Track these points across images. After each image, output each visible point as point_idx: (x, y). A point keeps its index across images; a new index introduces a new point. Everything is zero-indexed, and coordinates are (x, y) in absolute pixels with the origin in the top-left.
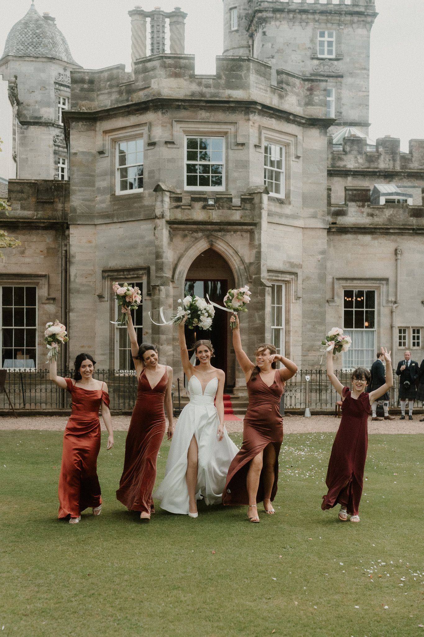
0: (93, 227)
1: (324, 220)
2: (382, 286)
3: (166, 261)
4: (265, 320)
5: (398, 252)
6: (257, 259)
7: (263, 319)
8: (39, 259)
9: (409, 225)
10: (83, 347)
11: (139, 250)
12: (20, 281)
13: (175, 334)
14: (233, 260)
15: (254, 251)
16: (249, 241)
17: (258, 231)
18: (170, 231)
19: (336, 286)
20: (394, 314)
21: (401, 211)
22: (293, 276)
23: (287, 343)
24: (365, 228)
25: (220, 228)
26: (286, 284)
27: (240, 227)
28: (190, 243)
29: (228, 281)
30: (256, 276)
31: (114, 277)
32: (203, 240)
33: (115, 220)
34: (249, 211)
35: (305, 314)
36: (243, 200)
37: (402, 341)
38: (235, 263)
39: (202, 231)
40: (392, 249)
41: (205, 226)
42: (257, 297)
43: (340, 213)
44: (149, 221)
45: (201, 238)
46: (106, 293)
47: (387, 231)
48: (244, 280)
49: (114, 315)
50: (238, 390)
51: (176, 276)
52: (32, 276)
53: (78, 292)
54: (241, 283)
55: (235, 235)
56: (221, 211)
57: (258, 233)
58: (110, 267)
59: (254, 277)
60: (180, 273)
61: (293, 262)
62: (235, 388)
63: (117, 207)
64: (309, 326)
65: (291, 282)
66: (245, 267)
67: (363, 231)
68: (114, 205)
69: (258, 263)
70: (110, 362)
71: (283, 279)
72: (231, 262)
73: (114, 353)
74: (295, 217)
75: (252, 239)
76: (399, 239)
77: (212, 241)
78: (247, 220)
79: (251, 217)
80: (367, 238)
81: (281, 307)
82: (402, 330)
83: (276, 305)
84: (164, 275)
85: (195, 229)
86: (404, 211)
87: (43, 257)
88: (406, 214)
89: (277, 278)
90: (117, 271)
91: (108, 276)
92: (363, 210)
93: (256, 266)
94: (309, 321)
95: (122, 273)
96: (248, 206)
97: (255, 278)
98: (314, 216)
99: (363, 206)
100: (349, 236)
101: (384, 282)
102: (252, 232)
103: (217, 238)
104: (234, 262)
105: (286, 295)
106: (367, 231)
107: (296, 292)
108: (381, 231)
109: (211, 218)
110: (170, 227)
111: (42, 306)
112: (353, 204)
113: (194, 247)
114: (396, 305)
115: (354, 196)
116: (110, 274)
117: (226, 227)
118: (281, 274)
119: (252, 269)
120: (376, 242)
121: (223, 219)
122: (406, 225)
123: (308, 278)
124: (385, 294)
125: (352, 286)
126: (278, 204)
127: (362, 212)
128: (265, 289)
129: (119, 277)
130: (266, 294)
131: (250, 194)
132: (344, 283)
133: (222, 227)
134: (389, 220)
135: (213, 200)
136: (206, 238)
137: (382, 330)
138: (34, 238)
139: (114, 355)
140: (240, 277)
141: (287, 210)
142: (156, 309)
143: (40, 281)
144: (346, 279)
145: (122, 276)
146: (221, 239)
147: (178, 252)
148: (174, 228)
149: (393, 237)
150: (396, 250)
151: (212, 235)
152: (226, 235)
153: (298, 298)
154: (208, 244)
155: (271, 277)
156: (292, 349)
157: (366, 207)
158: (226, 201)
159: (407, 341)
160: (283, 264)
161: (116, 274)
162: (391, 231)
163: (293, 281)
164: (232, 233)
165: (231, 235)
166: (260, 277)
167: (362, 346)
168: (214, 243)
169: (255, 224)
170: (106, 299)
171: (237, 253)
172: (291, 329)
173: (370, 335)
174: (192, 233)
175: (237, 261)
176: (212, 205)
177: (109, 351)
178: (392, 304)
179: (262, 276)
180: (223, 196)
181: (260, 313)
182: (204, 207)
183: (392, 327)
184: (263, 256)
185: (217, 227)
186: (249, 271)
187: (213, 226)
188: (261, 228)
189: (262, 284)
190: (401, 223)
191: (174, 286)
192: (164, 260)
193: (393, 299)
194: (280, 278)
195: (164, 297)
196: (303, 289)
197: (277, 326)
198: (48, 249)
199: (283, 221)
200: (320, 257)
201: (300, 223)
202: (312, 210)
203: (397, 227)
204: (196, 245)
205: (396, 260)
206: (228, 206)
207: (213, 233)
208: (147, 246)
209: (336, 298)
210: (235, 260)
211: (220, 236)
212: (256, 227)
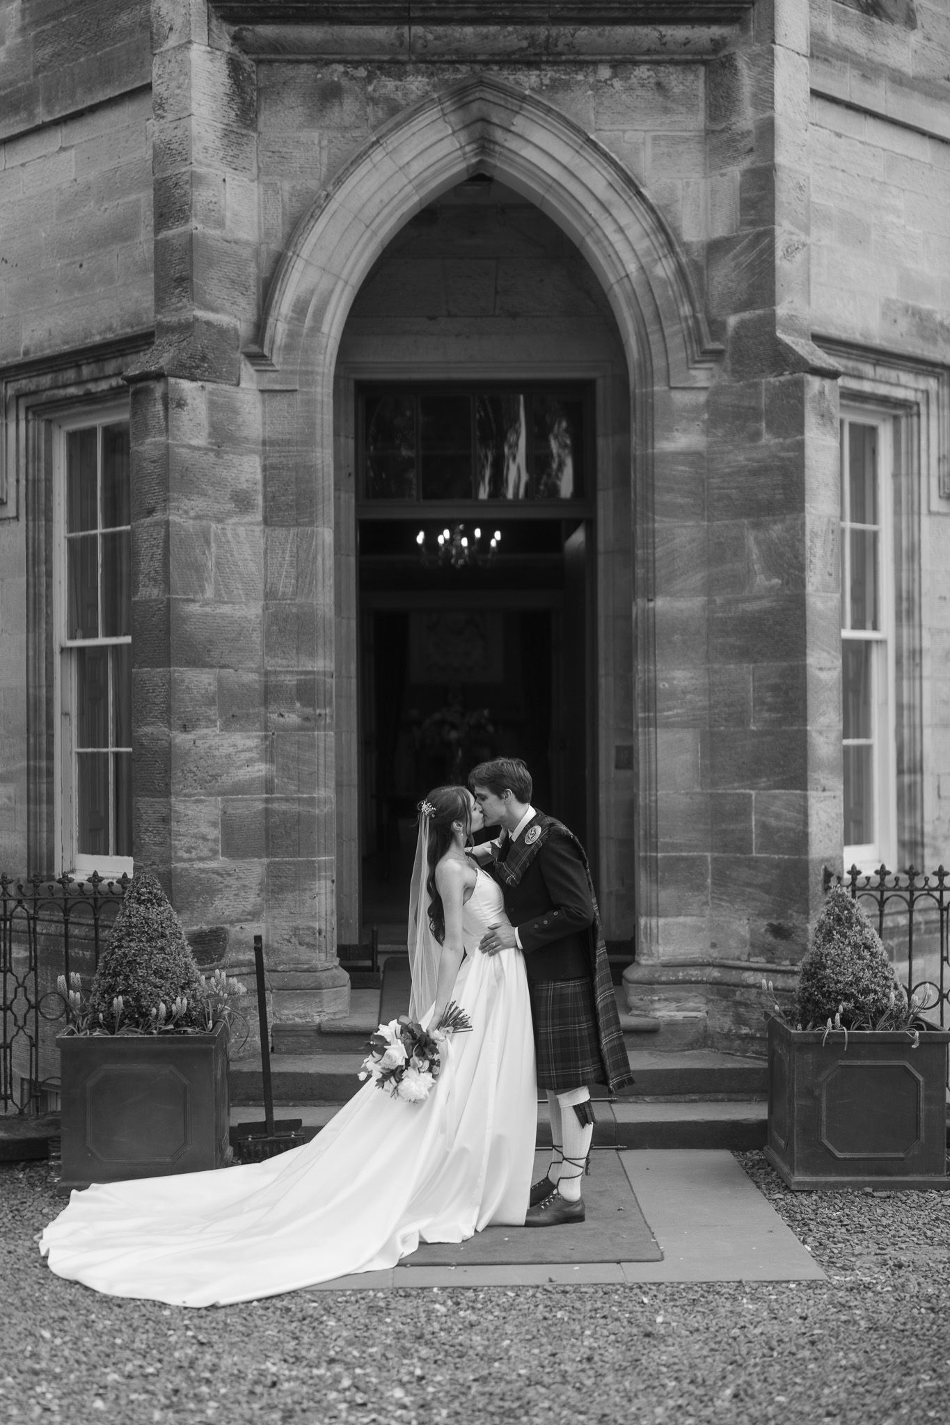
3: (216, 233)
4: (802, 568)
6: (752, 216)
13: (273, 664)
14: (609, 229)
15: (736, 171)
16: (696, 121)
17: (757, 48)
18: (234, 67)
22: (932, 383)
23: (906, 711)
25: (532, 39)
26: (896, 418)
27: (646, 34)
28: (357, 133)
29: (600, 384)
30: (747, 315)
31: (44, 397)
32: (433, 113)
33: (42, 116)
39: (429, 61)
41: (440, 30)
42: (756, 436)
45: (421, 104)
46: (12, 479)
48: (675, 342)
49: (49, 586)
51: (279, 329)
54: (658, 362)
55: (617, 84)
57: (753, 60)
58: (26, 353)
59: (733, 321)
60: (300, 309)
61: (931, 315)
63: (48, 50)
65: (923, 409)
66: (680, 271)
68: (39, 42)
69: (758, 237)
70: (32, 817)
71: (883, 390)
72: (602, 240)
73: (50, 773)
75: (720, 102)
77: (485, 120)
81: (875, 535)
83: (849, 525)
84: (200, 313)
91: (19, 396)
93: (746, 259)
97: (742, 324)
102: (717, 64)
103: (517, 101)
104: (615, 238)
105: (896, 475)
110: (236, 38)
113: (378, 155)
116: (25, 384)
117: (564, 33)
118: (876, 364)
119: (724, 276)
128: (799, 385)
129: (62, 393)
130: (811, 420)
133: (542, 32)
136: (448, 105)
139: (51, 784)
140: (652, 328)
141: (900, 49)
142: (150, 512)
145: (72, 391)
146: (538, 104)
147: (286, 186)
148: (262, 49)
151: (481, 83)
152: (566, 86)
154: (463, 137)
156: (931, 742)
160: (884, 315)
163: (933, 408)
164: (605, 72)
165: (597, 87)
166: (771, 320)
168: (499, 135)
169: (733, 12)
170: (10, 510)
171: (631, 184)
172: (926, 643)
174: (369, 79)
175: (634, 232)
177: (24, 763)
179: (781, 311)
181: (777, 530)
184: (785, 193)
185: (510, 37)
186: (703, 292)
187: (493, 29)
188: (772, 26)
189: (783, 359)
191: (270, 382)
192: (196, 225)
195: (201, 440)
197: (854, 627)
199: (878, 97)
204: (393, 141)
210: (621, 230)
211: (538, 91)
212: (745, 28)
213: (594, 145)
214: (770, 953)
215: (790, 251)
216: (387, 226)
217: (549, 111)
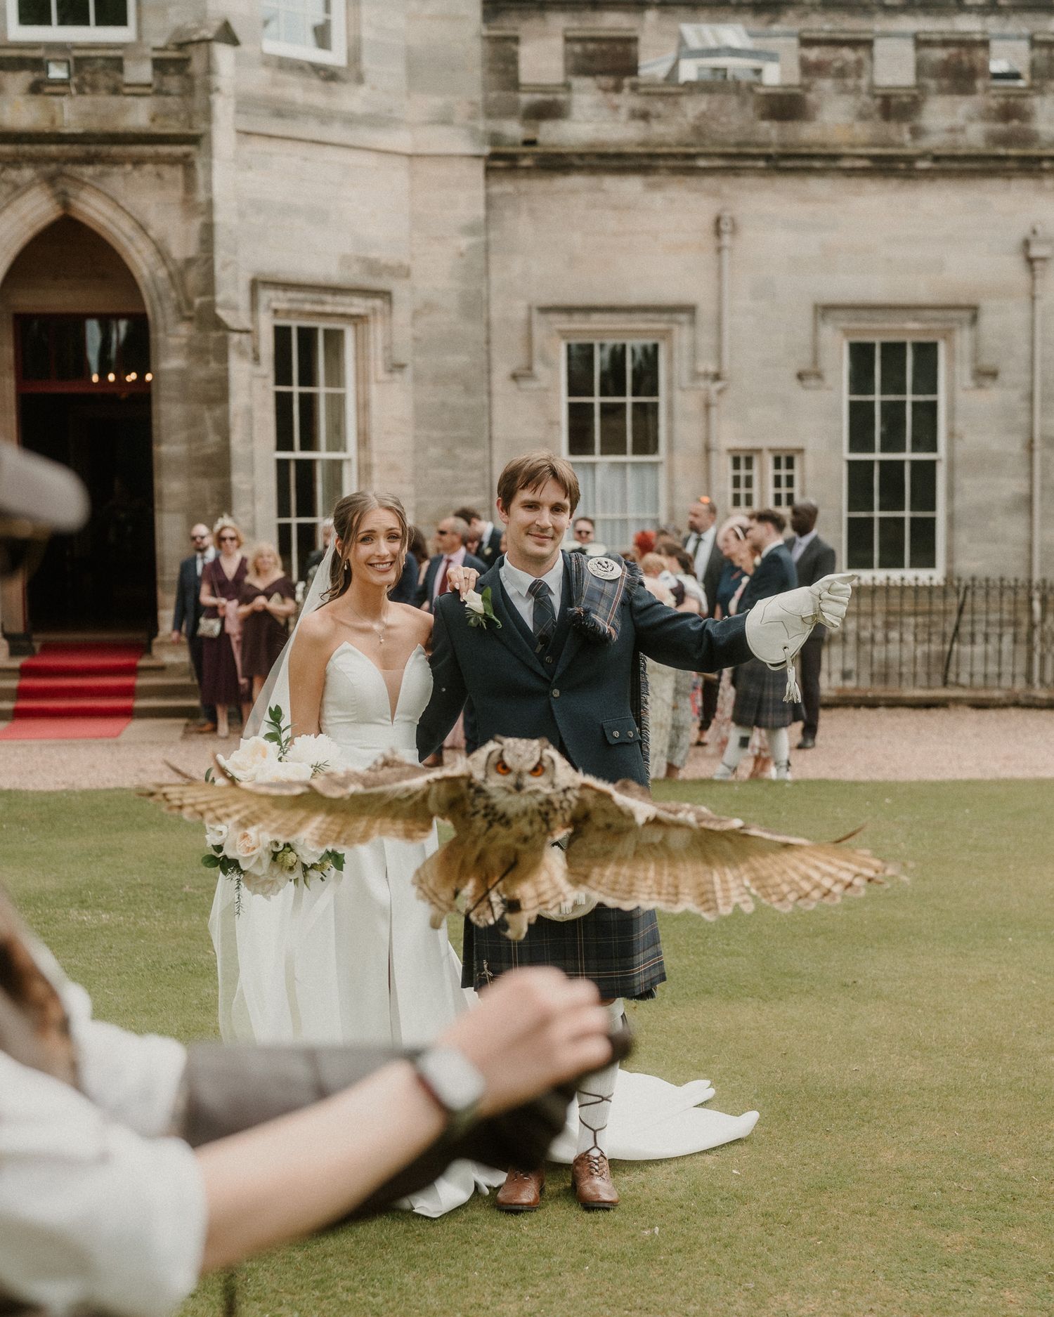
1: (473, 132)
2: (676, 328)
4: (229, 432)
5: (723, 227)
6: (205, 247)
7: (225, 430)
9: (758, 145)
15: (197, 223)
16: (177, 193)
17: (205, 160)
19: (539, 333)
20: (713, 411)
21: (733, 102)
22: (378, 303)
24: (619, 156)
25: (88, 153)
26: (356, 325)
27: (148, 150)
30: (203, 300)
32: (35, 191)
34: (178, 99)
35: (423, 417)
36: (160, 65)
37: (743, 491)
38: (141, 260)
39: (34, 161)
40: (707, 220)
41: (39, 147)
42: (208, 363)
43: (548, 110)
45: (30, 185)
47: (690, 163)
48: (169, 311)
50: (162, 644)
55: (136, 174)
56: (88, 99)
57: (204, 165)
59: (198, 301)
61: (376, 261)
62: (156, 640)
64: (434, 452)
65: (371, 318)
66: (170, 276)
67: (615, 163)
69: (208, 259)
71: (340, 310)
74: (376, 121)
75: (190, 185)
76: (727, 186)
77: (65, 193)
78: (173, 128)
79: (182, 116)
80: (631, 186)
81: (341, 394)
82: (742, 459)
83: (296, 389)
85: (7, 155)
86: (743, 103)
88: (750, 111)
89: (319, 308)
92: (616, 99)
93: (203, 270)
94: (436, 434)
96: (173, 83)
97: (202, 304)
98: (444, 120)
99: (617, 89)
100: (576, 181)
101: (683, 317)
102: (186, 163)
103: (81, 184)
104: (138, 256)
105: (356, 358)
106: (627, 163)
107: (388, 348)
108: (671, 163)
109: (58, 122)
112: (587, 82)
113: (8, 212)
114: (718, 385)
115: (590, 57)
117: (105, 149)
118: (334, 295)
119: (193, 278)
120: (657, 199)
121: (95, 125)
122: (748, 144)
123: (430, 306)
124: (686, 352)
125: (589, 331)
126: (316, 82)
127: (616, 108)
128: (226, 339)
130: (232, 355)
131: (181, 46)
132: (562, 322)
133: (93, 149)
134: (698, 130)
135: (65, 66)
136: (45, 186)
137: (679, 461)
140: (158, 302)
141: (351, 99)
144: (569, 310)
146: (93, 186)
149: (709, 182)
150: (718, 221)
151: (63, 174)
152: (108, 174)
153: (396, 367)
154: (54, 201)
155: (295, 306)
157: (626, 90)
158: (104, 68)
159: (755, 490)
160: (342, 264)
162: (702, 163)
163: (379, 317)
164: (129, 167)
165: (125, 175)
166: (213, 303)
167: (624, 508)
168: (73, 201)
169: (194, 140)
171: (142, 228)
172: (375, 459)
173: (647, 473)
175: (147, 254)
176: (63, 83)
178: (709, 383)
179: (219, 298)
180: (93, 53)
181: (218, 412)
182: (36, 89)
183: (708, 450)
184: (220, 236)
185: (76, 150)
186: (183, 284)
187: (66, 147)
188: (211, 150)
189: (219, 324)
190: (732, 139)
193: (712, 368)
194: (328, 309)
196: (416, 339)
200: (464, 242)
201: (401, 140)
202: (437, 101)
203: (719, 150)
204: (16, 204)
205: (719, 250)
206: (111, 83)
207: (70, 169)
209: (538, 368)
210: (139, 252)
211: (92, 177)
212: (199, 148)
213: (122, 208)
215: (225, 266)
216: (15, 248)
217: (98, 190)
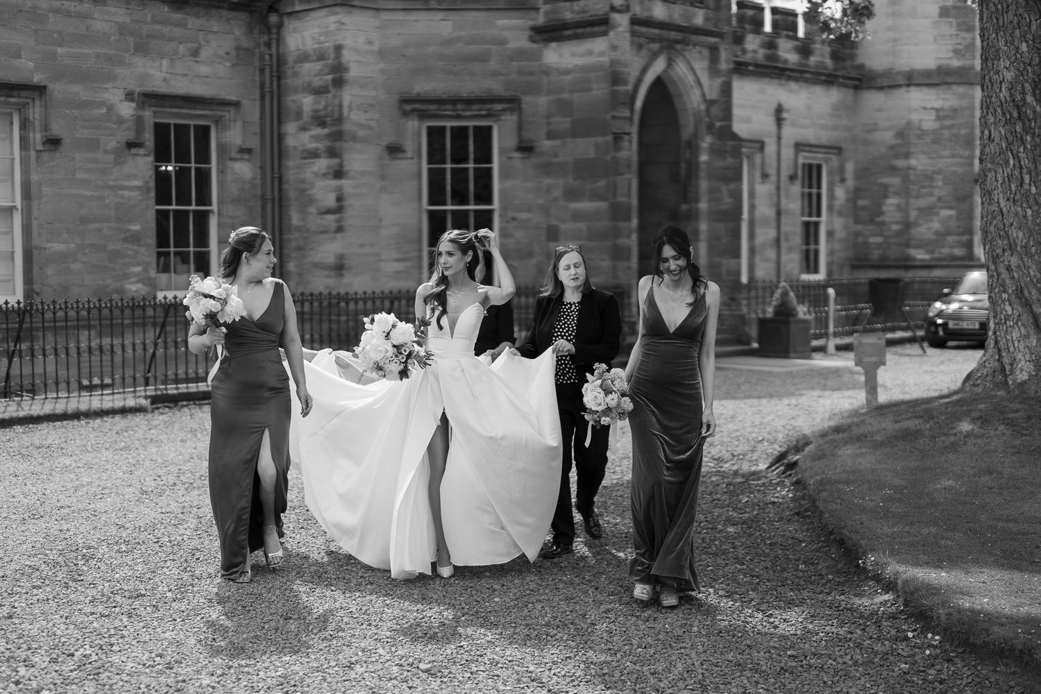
0: (373, 13)
6: (725, 95)
7: (738, 197)
8: (223, 69)
10: (362, 246)
11: (493, 64)
12: (193, 112)
14: (691, 93)
15: (720, 81)
16: (708, 62)
17: (727, 46)
18: (630, 36)
28: (646, 60)
30: (723, 123)
31: (429, 112)
32: (663, 56)
33: (432, 5)
34: (714, 11)
39: (661, 39)
42: (725, 158)
44: (516, 14)
45: (661, 53)
46: (409, 143)
48: (704, 128)
52: (212, 103)
53: (354, 138)
54: (700, 134)
55: (693, 50)
56: (683, 7)
57: (725, 50)
58: (419, 94)
59: (718, 124)
66: (707, 108)
69: (727, 101)
77: (671, 58)
79: (715, 21)
85: (652, 35)
87: (228, 64)
90: (440, 102)
93: (723, 107)
95: (450, 107)
97: (722, 126)
102: (713, 48)
103: (679, 54)
110: (631, 27)
111: (230, 164)
113: (652, 67)
117: (689, 36)
119: (717, 110)
121: (686, 22)
128: (740, 146)
136: (665, 54)
138: (215, 25)
143: (226, 114)
145: (447, 112)
146: (682, 55)
147: (633, 74)
148: (635, 31)
151: (672, 48)
152: (686, 49)
154: (665, 64)
161: (433, 107)
164: (692, 47)
166: (730, 127)
169: (722, 35)
170: (409, 154)
171: (699, 81)
174: (649, 43)
175: (697, 95)
181: (732, 186)
189: (735, 137)
198: (238, 48)
204: (655, 64)
207: (674, 45)
208: (512, 59)
213: (691, 67)
214: (728, 305)
217: (684, 57)
